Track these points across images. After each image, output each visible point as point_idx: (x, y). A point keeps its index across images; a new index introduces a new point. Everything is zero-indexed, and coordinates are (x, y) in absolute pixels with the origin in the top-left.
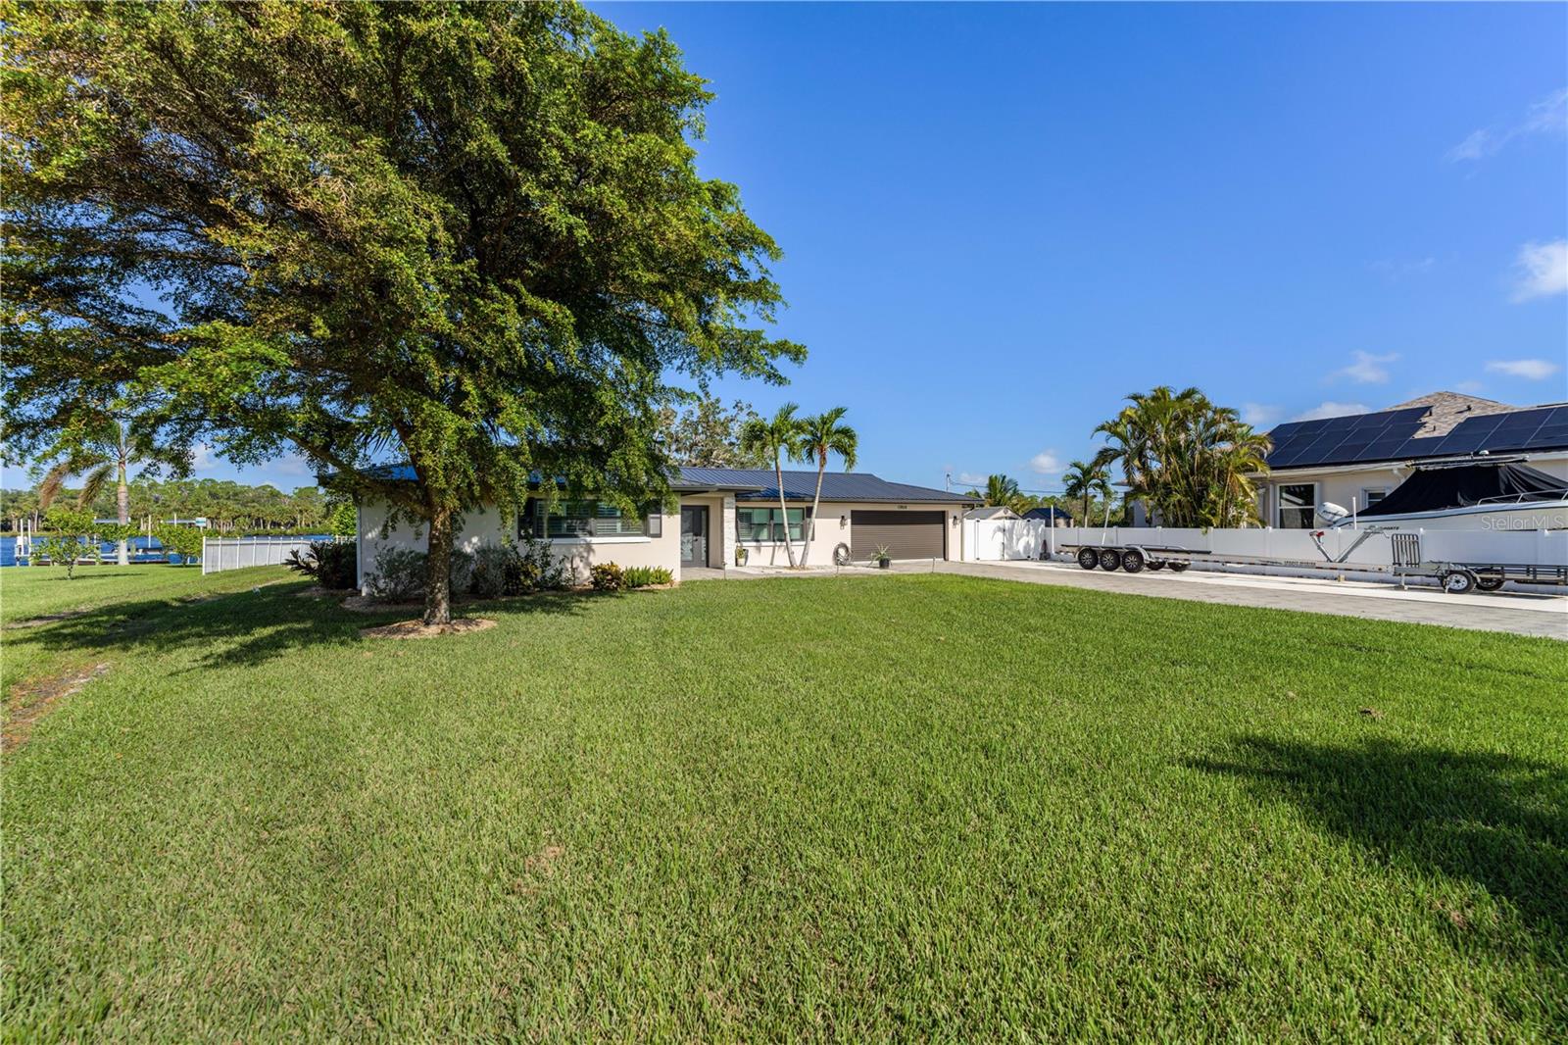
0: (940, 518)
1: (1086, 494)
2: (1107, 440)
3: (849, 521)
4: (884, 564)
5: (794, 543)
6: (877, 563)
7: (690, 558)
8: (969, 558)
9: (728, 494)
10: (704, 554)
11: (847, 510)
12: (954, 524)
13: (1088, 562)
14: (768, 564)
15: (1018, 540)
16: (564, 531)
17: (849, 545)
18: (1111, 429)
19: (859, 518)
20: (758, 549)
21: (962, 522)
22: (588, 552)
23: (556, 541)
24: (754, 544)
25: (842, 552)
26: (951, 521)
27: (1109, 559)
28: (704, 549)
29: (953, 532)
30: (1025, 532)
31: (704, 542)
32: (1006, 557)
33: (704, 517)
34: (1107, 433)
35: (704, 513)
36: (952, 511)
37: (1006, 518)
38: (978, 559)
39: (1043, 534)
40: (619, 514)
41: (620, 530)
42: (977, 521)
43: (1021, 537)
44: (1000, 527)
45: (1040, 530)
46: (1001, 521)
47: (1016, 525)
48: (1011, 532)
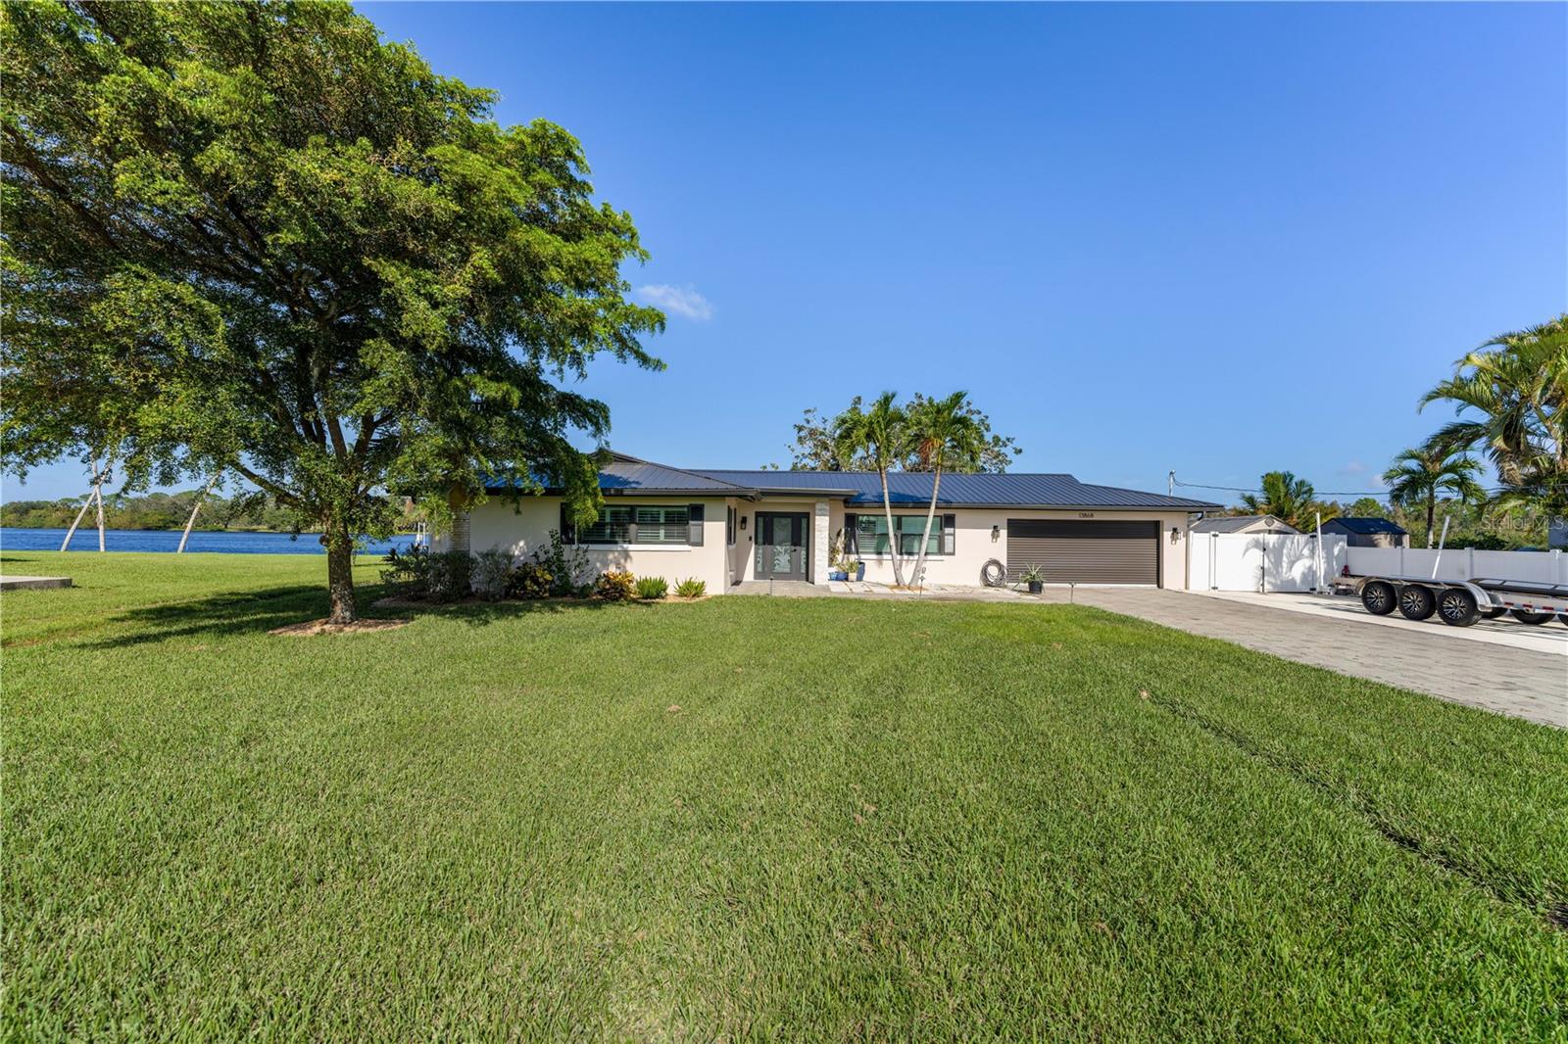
0: (1154, 531)
1: (1432, 497)
2: (1459, 411)
3: (1003, 533)
4: (1035, 587)
5: (929, 557)
6: (1025, 586)
7: (788, 570)
8: (1199, 586)
9: (822, 499)
10: (804, 566)
11: (1002, 518)
12: (1174, 538)
13: (1380, 603)
14: (892, 581)
15: (1292, 564)
16: (608, 538)
17: (1004, 562)
18: (1458, 391)
19: (1017, 529)
20: (880, 562)
21: (1186, 535)
22: (626, 560)
23: (592, 547)
24: (874, 557)
25: (993, 571)
26: (1167, 535)
27: (1415, 600)
28: (803, 561)
29: (1172, 550)
30: (1306, 552)
31: (804, 553)
32: (1268, 587)
33: (804, 525)
34: (1456, 402)
35: (804, 521)
36: (1168, 521)
37: (1270, 532)
38: (1215, 588)
39: (1343, 555)
40: (662, 520)
41: (662, 538)
42: (1215, 535)
43: (1298, 559)
44: (1257, 544)
45: (1336, 551)
46: (1260, 536)
47: (1288, 542)
48: (1278, 552)
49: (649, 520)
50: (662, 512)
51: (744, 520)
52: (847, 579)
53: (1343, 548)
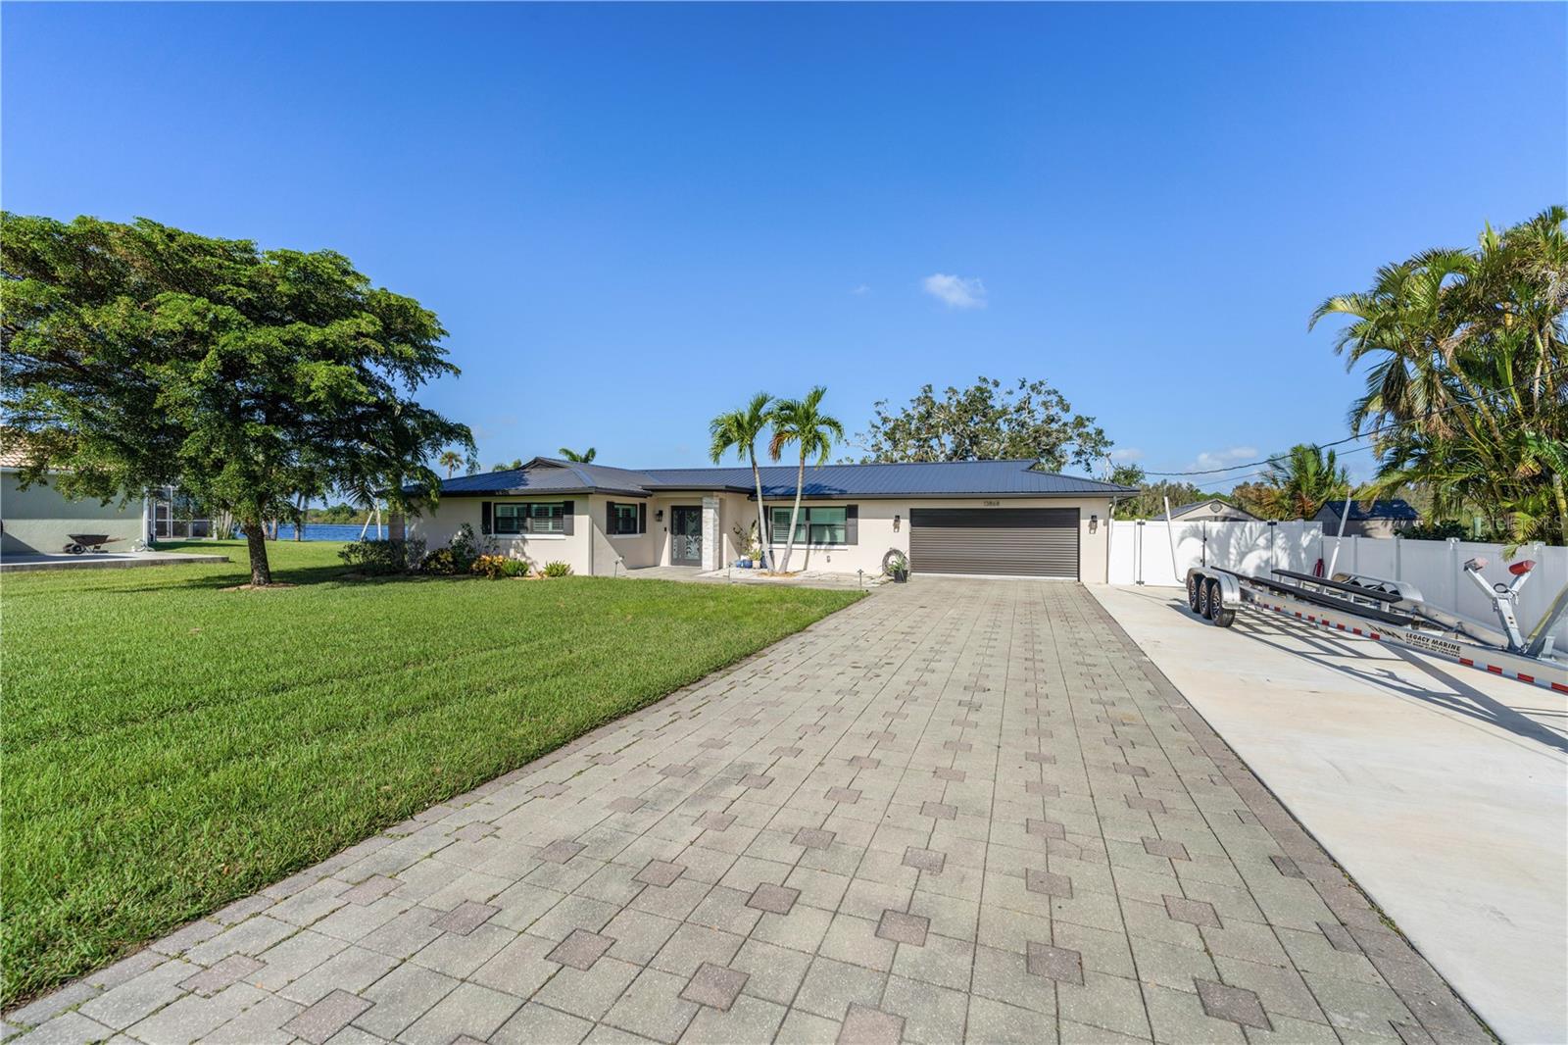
0: (1070, 519)
3: (905, 523)
4: (899, 577)
5: (836, 547)
8: (1122, 579)
9: (707, 494)
11: (904, 509)
12: (1093, 528)
16: (515, 529)
17: (906, 553)
19: (919, 519)
21: (1106, 524)
22: (525, 546)
26: (1085, 523)
29: (1090, 540)
30: (1262, 541)
33: (697, 517)
35: (694, 513)
36: (1087, 508)
37: (1216, 519)
38: (1140, 583)
39: (1317, 546)
40: (550, 515)
41: (550, 529)
42: (1139, 523)
43: (1251, 551)
44: (1195, 533)
45: (1305, 540)
46: (1200, 524)
47: (1237, 531)
48: (1223, 542)
49: (542, 514)
50: (551, 507)
51: (661, 513)
52: (751, 567)
53: (1314, 538)
